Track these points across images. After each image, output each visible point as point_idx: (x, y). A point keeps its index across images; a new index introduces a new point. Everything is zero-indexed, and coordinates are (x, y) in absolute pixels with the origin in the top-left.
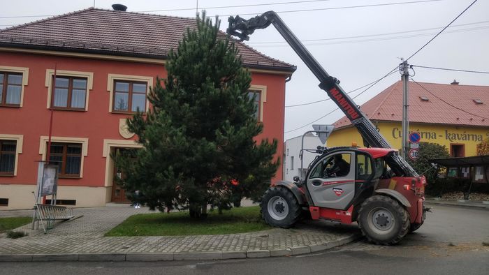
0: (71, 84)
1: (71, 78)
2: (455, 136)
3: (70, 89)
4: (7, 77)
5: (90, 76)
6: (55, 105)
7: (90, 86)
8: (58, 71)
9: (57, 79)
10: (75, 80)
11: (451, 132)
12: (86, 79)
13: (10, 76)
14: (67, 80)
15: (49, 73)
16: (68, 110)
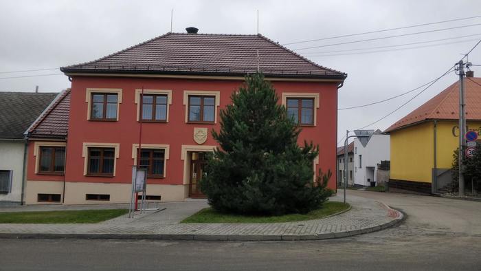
0: (155, 100)
1: (155, 96)
3: (154, 104)
5: (169, 93)
6: (143, 118)
7: (170, 102)
8: (145, 90)
9: (144, 97)
10: (158, 97)
12: (166, 95)
14: (152, 97)
15: (138, 92)
16: (153, 121)
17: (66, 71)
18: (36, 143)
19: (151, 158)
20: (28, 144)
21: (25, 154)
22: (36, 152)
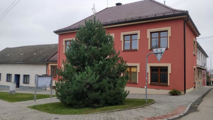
17: (56, 32)
18: (49, 64)
20: (47, 65)
21: (47, 69)
22: (50, 68)
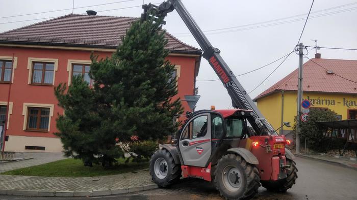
0: (45, 66)
1: (45, 63)
2: (352, 103)
3: (44, 71)
4: (5, 63)
5: (56, 61)
6: (34, 81)
7: (56, 69)
9: (36, 64)
10: (47, 65)
11: (348, 99)
12: (54, 63)
13: (6, 62)
14: (42, 64)
15: (30, 60)
16: (43, 85)
19: (39, 115)
